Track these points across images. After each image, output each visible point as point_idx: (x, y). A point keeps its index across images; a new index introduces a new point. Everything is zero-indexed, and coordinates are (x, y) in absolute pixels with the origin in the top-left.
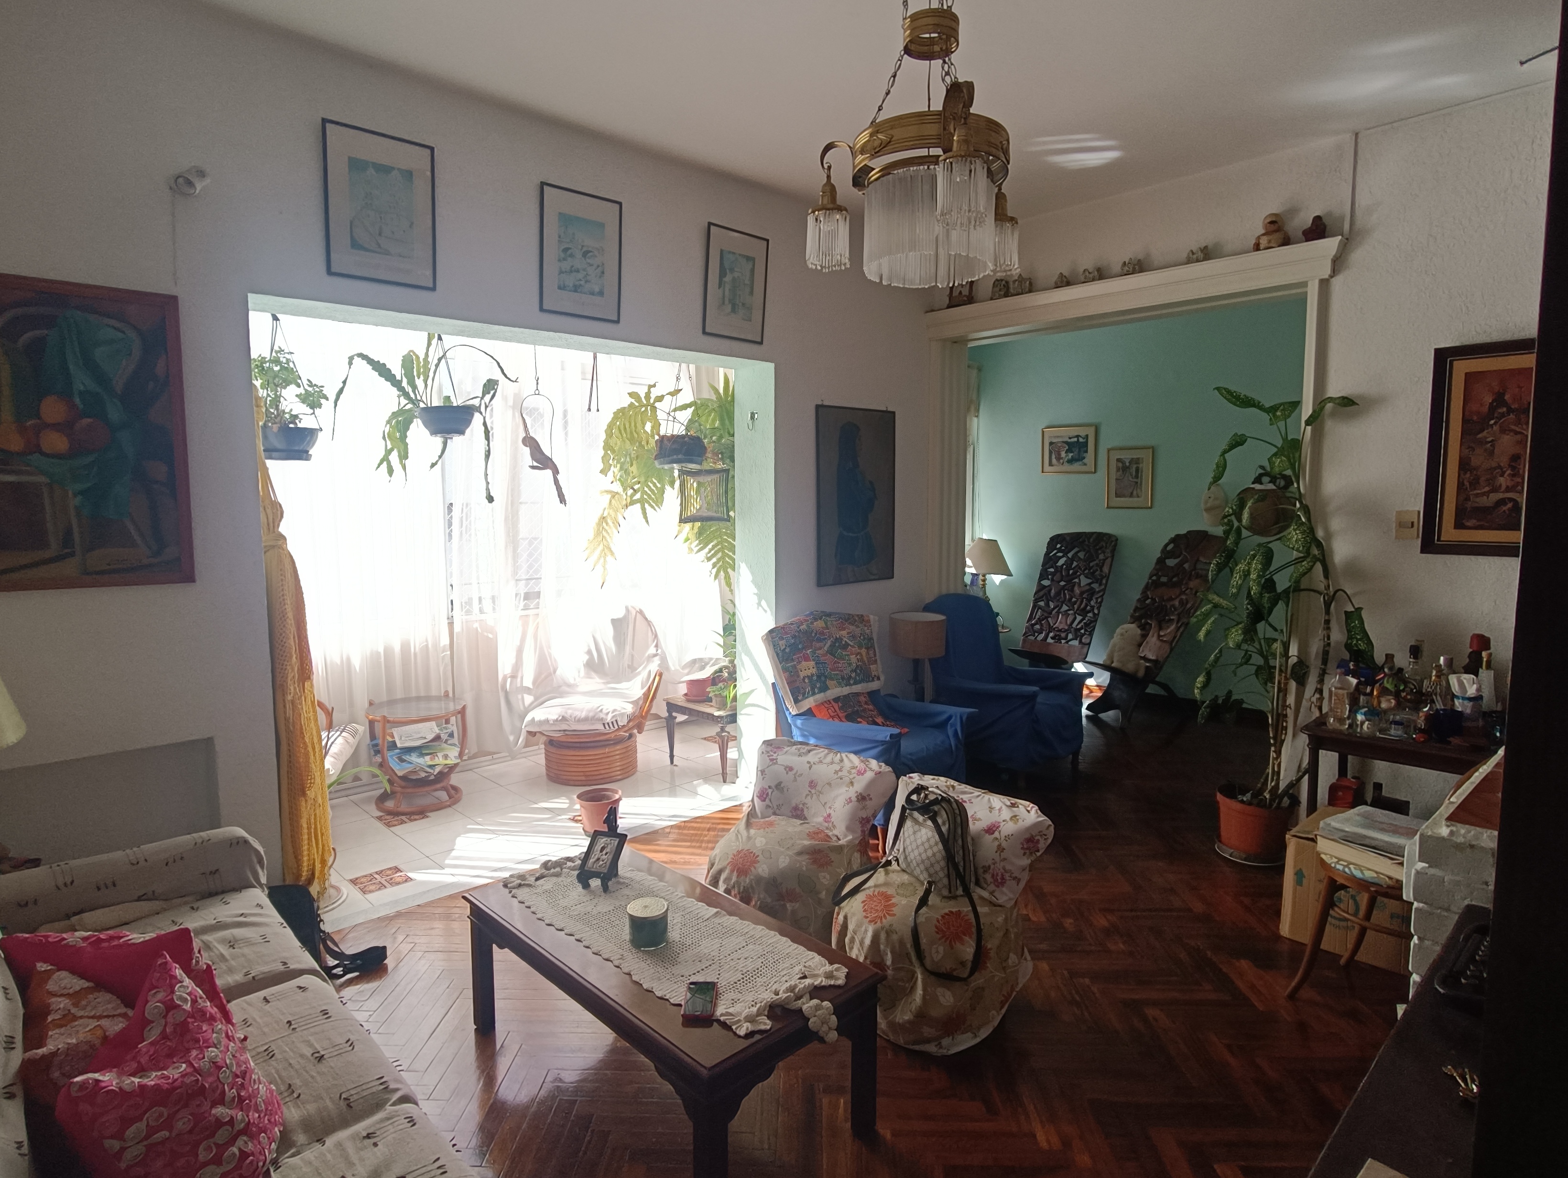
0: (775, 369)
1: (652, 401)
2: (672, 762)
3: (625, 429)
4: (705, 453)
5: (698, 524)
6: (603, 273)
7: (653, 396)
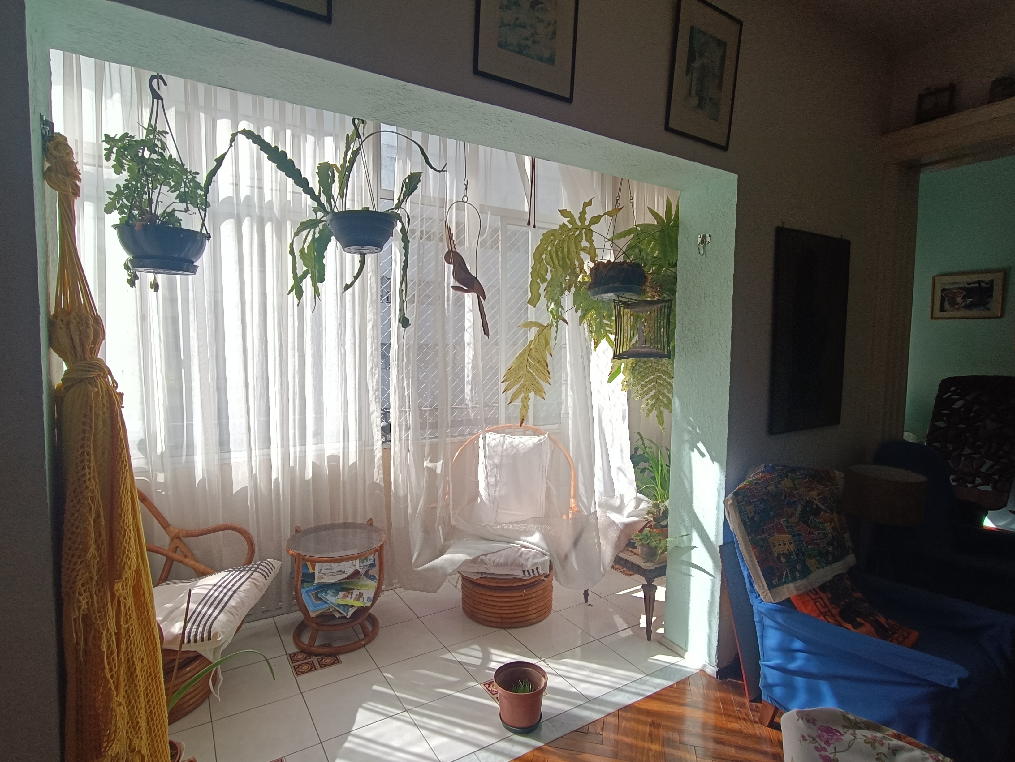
0: (739, 181)
1: (587, 223)
2: (586, 600)
3: (557, 255)
4: (645, 282)
5: (632, 360)
6: (554, 33)
7: (588, 217)
